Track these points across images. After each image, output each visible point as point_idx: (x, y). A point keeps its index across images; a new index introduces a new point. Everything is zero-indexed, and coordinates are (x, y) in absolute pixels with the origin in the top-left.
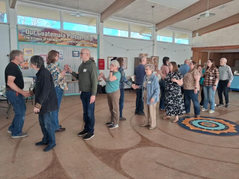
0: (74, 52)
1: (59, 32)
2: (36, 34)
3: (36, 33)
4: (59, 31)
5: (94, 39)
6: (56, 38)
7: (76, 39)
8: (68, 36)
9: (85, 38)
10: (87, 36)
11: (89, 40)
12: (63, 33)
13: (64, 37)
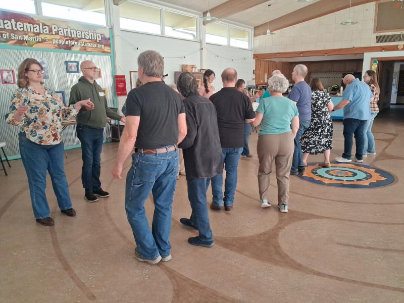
0: (69, 63)
1: (34, 21)
4: (35, 18)
5: (104, 36)
6: (30, 34)
7: (70, 36)
8: (54, 30)
9: (86, 35)
10: (90, 31)
11: (95, 39)
12: (44, 24)
13: (46, 33)
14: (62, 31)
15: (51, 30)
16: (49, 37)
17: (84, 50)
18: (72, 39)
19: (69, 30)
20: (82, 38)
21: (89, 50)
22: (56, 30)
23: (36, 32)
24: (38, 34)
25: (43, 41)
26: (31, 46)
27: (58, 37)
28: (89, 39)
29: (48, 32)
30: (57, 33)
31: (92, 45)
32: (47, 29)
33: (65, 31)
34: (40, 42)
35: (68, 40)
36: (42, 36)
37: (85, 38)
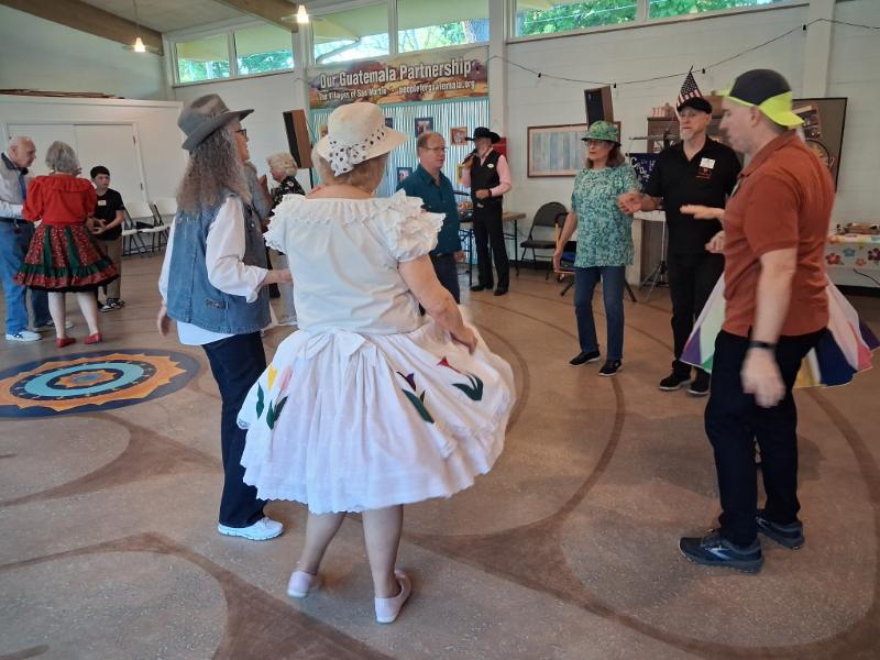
1: (381, 66)
2: (337, 85)
3: (337, 80)
4: (381, 63)
5: (477, 63)
6: (375, 86)
7: (423, 76)
8: (402, 73)
9: (447, 69)
10: (453, 60)
11: (461, 72)
12: (390, 68)
13: (391, 79)
14: (412, 73)
15: (398, 75)
16: (395, 85)
17: (441, 96)
18: (425, 81)
19: (422, 68)
20: (439, 77)
21: (448, 96)
22: (405, 72)
23: (381, 81)
25: (389, 92)
27: (406, 82)
28: (452, 75)
29: (394, 79)
30: (406, 78)
31: (455, 85)
32: (394, 75)
33: (417, 69)
34: (384, 96)
35: (418, 84)
36: (387, 86)
37: (444, 76)
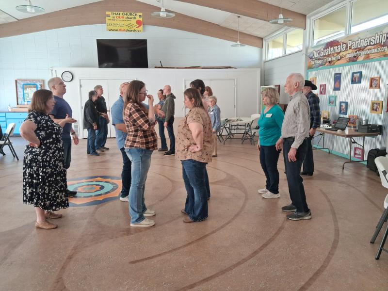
0: (355, 75)
1: (339, 43)
2: (319, 56)
3: (319, 53)
7: (359, 47)
8: (349, 45)
9: (372, 40)
10: (377, 35)
11: (380, 41)
12: (344, 43)
13: (343, 50)
14: (354, 45)
15: (347, 48)
16: (344, 53)
17: (367, 58)
18: (360, 49)
19: (359, 41)
20: (367, 46)
21: (371, 57)
22: (351, 45)
23: (338, 51)
24: (339, 53)
25: (341, 58)
26: (334, 64)
27: (350, 51)
28: (375, 44)
29: (345, 50)
30: (350, 48)
31: (376, 50)
32: (345, 47)
33: (357, 42)
34: (339, 60)
35: (356, 52)
36: (341, 54)
37: (370, 45)
